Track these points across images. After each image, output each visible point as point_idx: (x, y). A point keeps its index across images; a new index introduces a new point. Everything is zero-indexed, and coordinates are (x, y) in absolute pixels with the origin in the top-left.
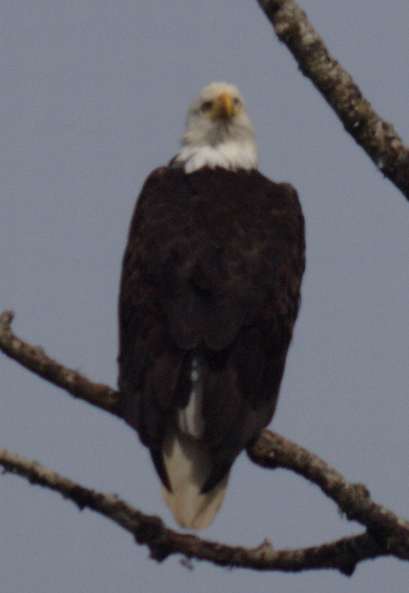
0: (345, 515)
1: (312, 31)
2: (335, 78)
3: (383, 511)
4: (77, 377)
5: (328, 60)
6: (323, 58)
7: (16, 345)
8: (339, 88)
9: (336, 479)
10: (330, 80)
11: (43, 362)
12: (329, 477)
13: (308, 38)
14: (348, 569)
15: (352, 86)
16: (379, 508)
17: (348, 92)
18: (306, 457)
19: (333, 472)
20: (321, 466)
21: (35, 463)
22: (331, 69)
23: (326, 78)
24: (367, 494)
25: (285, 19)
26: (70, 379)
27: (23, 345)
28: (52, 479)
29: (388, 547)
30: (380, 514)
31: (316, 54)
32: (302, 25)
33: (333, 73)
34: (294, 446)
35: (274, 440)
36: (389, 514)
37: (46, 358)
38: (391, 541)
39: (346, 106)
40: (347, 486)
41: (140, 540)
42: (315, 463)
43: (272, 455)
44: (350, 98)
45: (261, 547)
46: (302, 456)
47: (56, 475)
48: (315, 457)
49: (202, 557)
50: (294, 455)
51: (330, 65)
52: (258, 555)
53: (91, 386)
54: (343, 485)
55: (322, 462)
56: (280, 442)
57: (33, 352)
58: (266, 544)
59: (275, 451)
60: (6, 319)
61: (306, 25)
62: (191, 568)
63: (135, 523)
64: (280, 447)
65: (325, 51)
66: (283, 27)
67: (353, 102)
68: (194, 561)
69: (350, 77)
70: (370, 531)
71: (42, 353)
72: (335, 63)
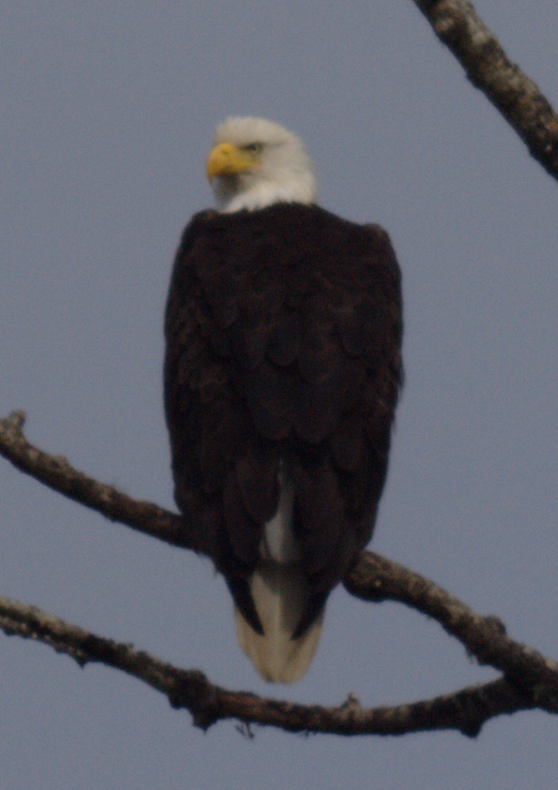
0: (474, 659)
1: (483, 28)
2: (517, 89)
3: (527, 651)
4: (115, 495)
5: (507, 64)
6: (500, 63)
7: (32, 455)
8: (522, 101)
9: (461, 611)
10: (512, 91)
11: (69, 476)
12: (453, 609)
13: (479, 37)
14: (472, 729)
15: (539, 98)
16: (521, 648)
17: (534, 106)
18: (422, 584)
19: (457, 603)
20: (440, 596)
21: (33, 608)
22: (511, 78)
23: (505, 88)
24: (502, 629)
25: (448, 13)
26: (105, 497)
27: (41, 455)
28: (57, 628)
29: (536, 697)
30: (523, 655)
31: (490, 58)
32: (470, 21)
33: (514, 82)
34: (404, 571)
35: (379, 565)
36: (535, 654)
37: (72, 470)
38: (539, 689)
39: (533, 124)
40: (476, 621)
41: (176, 703)
42: (433, 592)
43: (378, 584)
44: (539, 112)
45: (345, 705)
46: (417, 584)
47: (62, 623)
48: (433, 584)
49: (265, 721)
50: (406, 582)
51: (509, 71)
52: (344, 716)
53: (133, 504)
54: (472, 619)
55: (441, 590)
56: (387, 566)
57: (55, 464)
58: (352, 700)
59: (382, 579)
60: (15, 421)
61: (476, 21)
62: (251, 736)
63: (171, 681)
64: (386, 574)
65: (502, 53)
66: (446, 24)
67: (543, 119)
68: (254, 727)
69: (536, 86)
70: (508, 678)
71: (66, 465)
72: (516, 69)
